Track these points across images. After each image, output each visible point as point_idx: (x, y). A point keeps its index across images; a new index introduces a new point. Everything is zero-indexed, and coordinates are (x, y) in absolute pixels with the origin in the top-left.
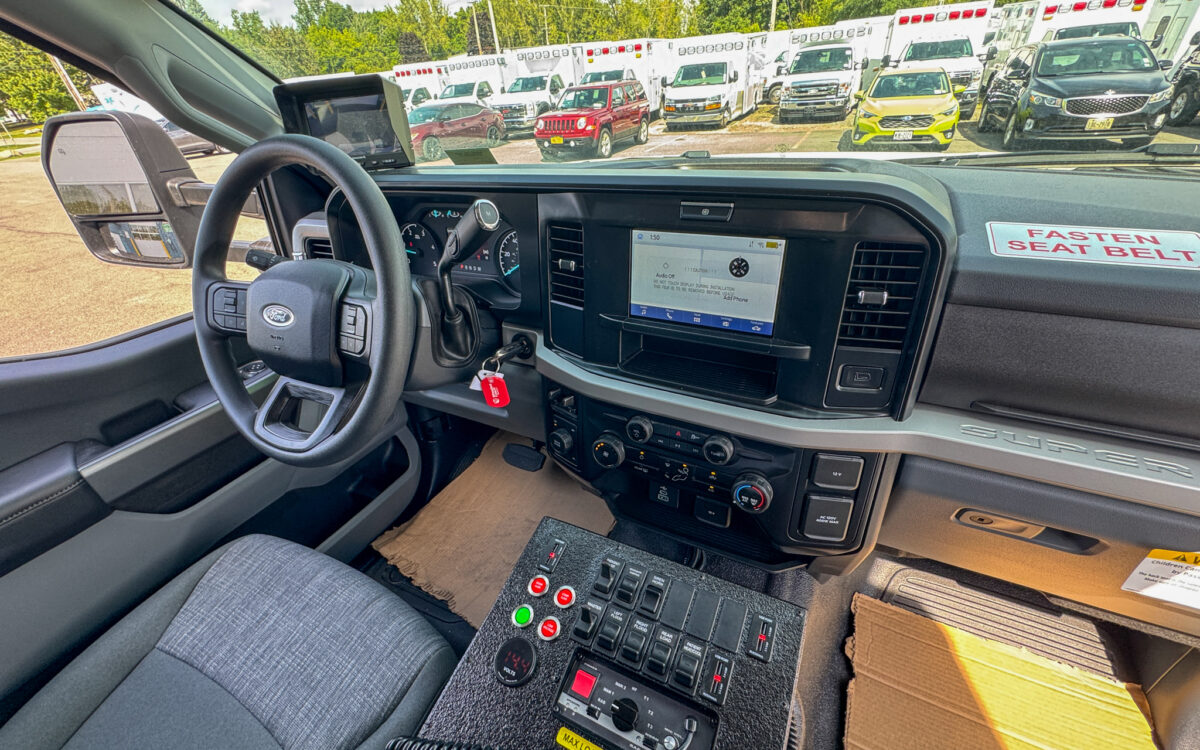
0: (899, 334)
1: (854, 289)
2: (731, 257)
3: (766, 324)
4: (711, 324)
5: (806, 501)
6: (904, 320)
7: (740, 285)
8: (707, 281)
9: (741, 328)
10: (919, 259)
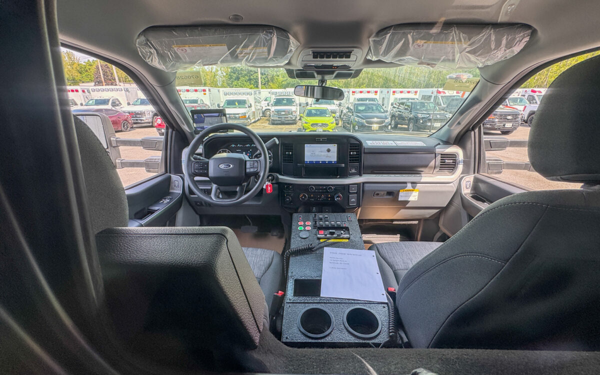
0: (358, 160)
1: (350, 152)
2: (327, 148)
3: (335, 162)
4: (324, 162)
5: (349, 196)
6: (358, 157)
7: (329, 154)
8: (323, 154)
9: (330, 162)
10: (358, 146)
